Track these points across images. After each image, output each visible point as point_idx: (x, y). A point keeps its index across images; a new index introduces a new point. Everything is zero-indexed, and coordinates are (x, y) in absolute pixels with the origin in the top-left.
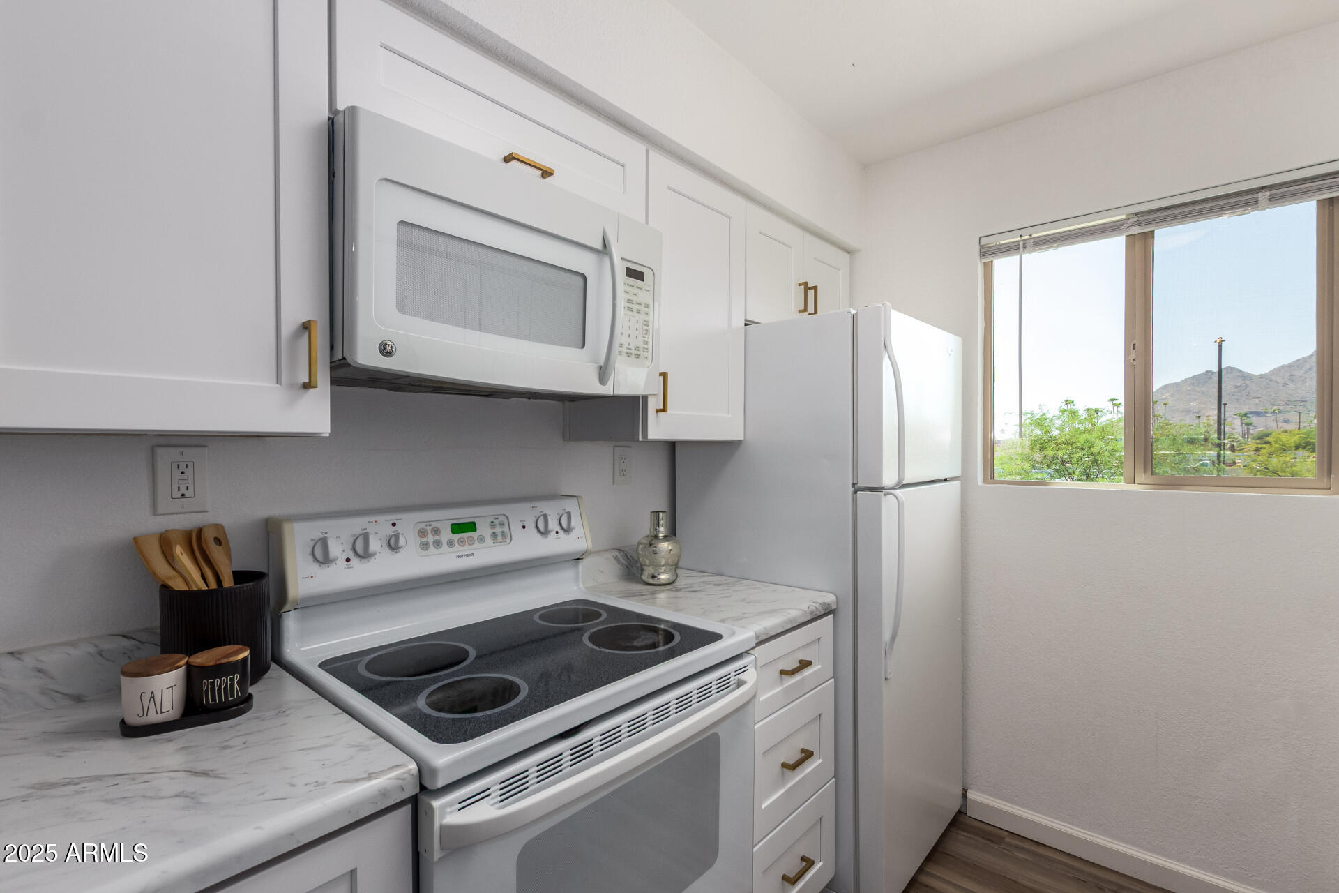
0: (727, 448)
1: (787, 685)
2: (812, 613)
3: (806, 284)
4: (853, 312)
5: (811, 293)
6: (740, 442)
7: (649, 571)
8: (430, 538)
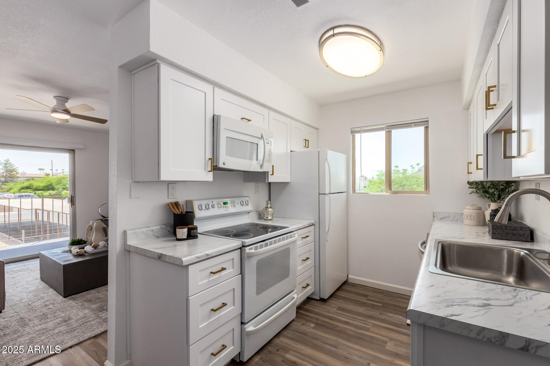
0: (286, 184)
1: (304, 241)
2: (309, 224)
3: (306, 139)
4: (319, 150)
5: (307, 141)
6: (289, 182)
7: (266, 216)
8: (219, 206)
